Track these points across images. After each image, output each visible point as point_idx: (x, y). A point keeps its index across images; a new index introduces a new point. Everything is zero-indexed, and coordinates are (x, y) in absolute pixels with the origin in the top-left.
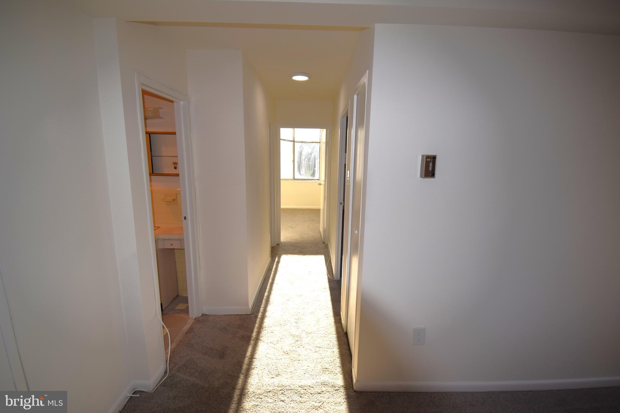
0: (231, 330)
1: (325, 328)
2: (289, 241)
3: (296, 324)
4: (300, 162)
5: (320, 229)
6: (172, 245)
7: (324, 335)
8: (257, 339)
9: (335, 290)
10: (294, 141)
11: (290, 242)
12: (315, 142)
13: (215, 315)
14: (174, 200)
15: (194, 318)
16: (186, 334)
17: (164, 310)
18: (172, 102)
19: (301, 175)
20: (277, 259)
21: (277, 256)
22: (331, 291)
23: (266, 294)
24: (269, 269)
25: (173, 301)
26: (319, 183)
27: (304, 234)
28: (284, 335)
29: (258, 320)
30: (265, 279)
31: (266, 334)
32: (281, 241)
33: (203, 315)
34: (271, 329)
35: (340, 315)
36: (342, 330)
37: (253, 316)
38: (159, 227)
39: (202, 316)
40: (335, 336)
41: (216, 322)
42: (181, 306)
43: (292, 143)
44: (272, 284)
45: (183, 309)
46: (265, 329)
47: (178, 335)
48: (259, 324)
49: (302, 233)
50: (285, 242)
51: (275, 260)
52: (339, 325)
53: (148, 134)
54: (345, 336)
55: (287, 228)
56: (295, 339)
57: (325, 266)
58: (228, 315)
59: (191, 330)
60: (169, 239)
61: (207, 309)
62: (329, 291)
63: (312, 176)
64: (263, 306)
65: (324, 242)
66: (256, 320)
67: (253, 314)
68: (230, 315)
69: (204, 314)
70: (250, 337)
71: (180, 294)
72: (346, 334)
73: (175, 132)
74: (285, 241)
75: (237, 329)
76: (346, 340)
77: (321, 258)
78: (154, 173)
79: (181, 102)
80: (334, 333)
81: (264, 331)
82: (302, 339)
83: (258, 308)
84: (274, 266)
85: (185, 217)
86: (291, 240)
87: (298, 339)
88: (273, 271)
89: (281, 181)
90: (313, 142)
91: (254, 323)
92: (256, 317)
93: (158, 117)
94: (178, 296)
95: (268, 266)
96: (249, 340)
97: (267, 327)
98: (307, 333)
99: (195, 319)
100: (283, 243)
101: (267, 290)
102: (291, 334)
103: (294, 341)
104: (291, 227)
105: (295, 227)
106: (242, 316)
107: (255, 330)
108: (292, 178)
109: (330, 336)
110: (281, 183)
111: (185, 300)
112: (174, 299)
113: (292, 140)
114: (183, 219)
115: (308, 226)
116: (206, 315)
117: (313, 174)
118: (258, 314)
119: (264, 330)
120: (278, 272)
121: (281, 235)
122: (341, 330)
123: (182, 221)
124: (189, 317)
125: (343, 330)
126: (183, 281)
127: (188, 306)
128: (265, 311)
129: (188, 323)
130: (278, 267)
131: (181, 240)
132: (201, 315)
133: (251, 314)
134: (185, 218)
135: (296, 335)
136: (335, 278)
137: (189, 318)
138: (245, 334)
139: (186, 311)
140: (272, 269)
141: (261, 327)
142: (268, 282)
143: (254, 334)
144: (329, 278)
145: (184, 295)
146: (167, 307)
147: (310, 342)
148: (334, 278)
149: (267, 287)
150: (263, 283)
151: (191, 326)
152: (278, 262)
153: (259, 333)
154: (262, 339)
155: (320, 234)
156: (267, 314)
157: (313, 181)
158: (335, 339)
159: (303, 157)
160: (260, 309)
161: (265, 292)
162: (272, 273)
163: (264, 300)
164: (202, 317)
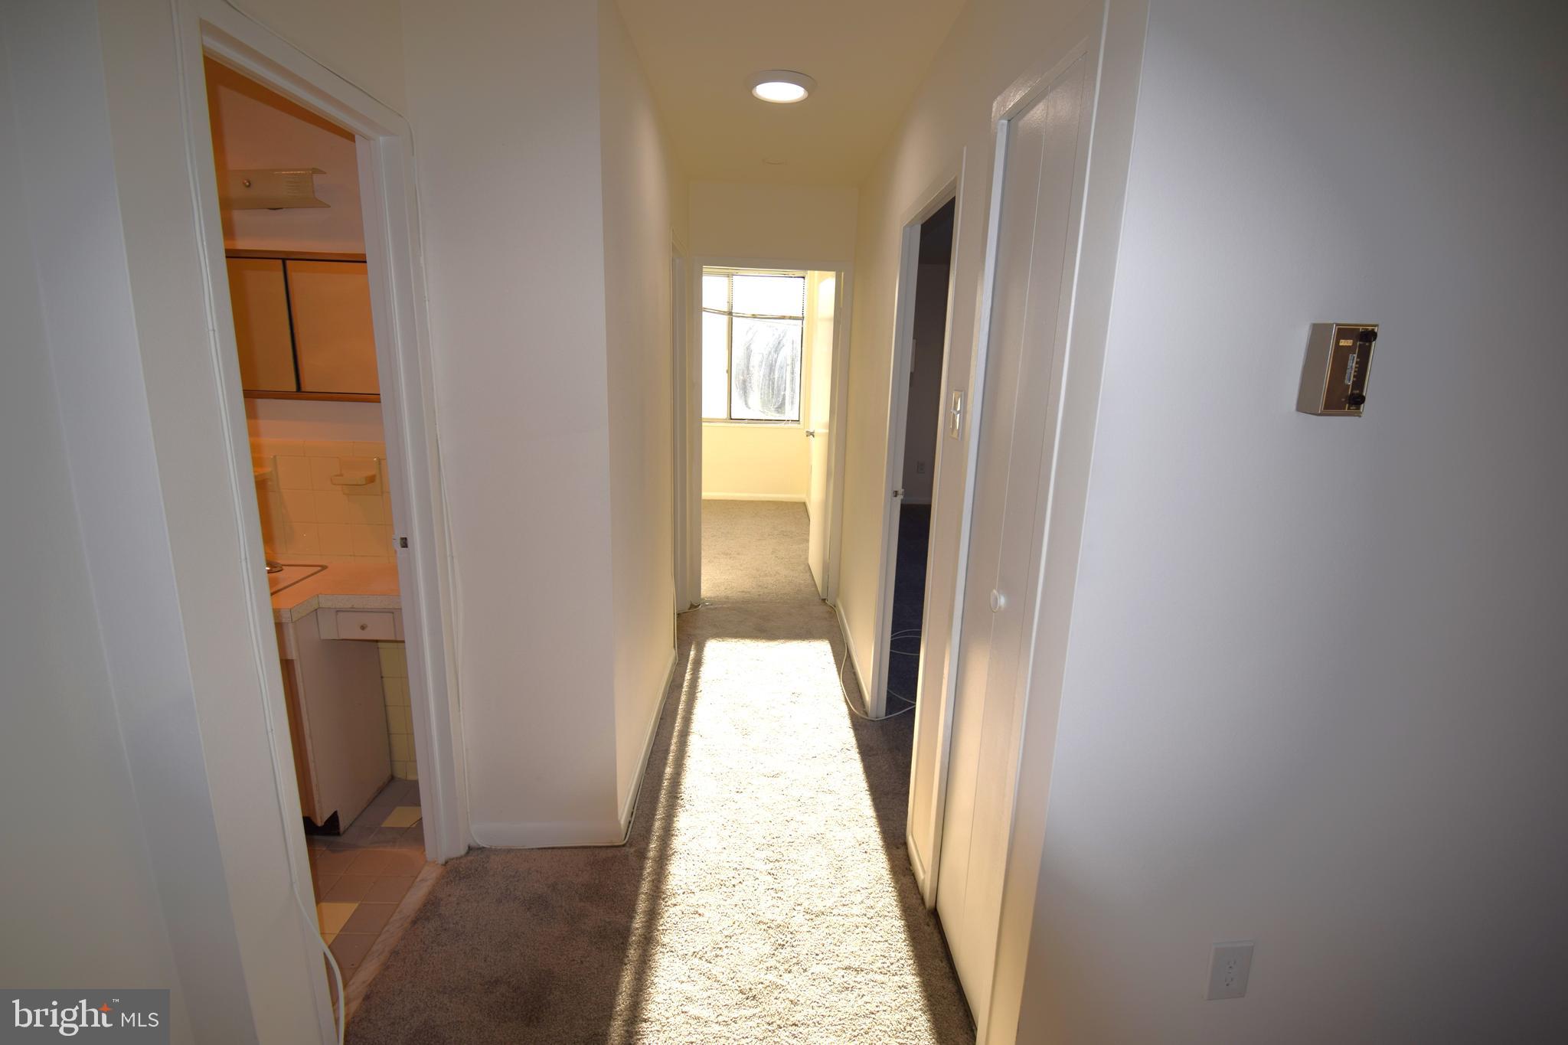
0: (561, 906)
1: (865, 893)
2: (723, 594)
3: (770, 878)
4: (746, 372)
5: (807, 559)
6: (363, 628)
7: (865, 919)
8: (649, 940)
9: (877, 754)
10: (730, 313)
11: (727, 598)
12: (790, 318)
13: (509, 851)
14: (371, 480)
15: (442, 860)
16: (414, 923)
17: (345, 832)
18: (350, 136)
19: (750, 408)
20: (692, 653)
21: (694, 642)
22: (863, 760)
23: (668, 770)
24: (674, 686)
25: (376, 797)
26: (807, 432)
27: (766, 575)
28: (737, 924)
29: (649, 865)
30: (661, 719)
31: (677, 919)
32: (702, 597)
33: (470, 849)
34: (693, 900)
35: (905, 844)
36: (920, 901)
37: (632, 850)
38: (324, 568)
39: (468, 853)
40: (900, 923)
41: (514, 877)
42: (399, 818)
43: (725, 318)
44: (685, 734)
45: (408, 828)
46: (673, 901)
47: (386, 929)
48: (653, 881)
49: (758, 570)
50: (714, 598)
51: (689, 655)
52: (906, 880)
53: (280, 261)
54: (932, 922)
55: (715, 557)
56: (773, 940)
57: (836, 673)
58: (553, 848)
59: (430, 907)
60: (353, 610)
61: (485, 831)
62: (857, 757)
63: (779, 412)
64: (660, 813)
65: (824, 600)
66: (642, 868)
67: (631, 845)
68: (559, 848)
69: (473, 844)
70: (625, 933)
71: (400, 774)
72: (935, 914)
73: (364, 255)
74: (713, 595)
75: (582, 904)
76: (936, 938)
77: (820, 651)
78: (303, 390)
79: (381, 138)
80: (897, 911)
81: (672, 910)
82: (798, 936)
83: (647, 822)
84: (688, 676)
85: (406, 539)
86: (729, 593)
87: (781, 937)
88: (684, 690)
89: (703, 424)
90: (783, 318)
91: (639, 878)
92: (642, 855)
93: (312, 202)
94: (392, 778)
95: (670, 676)
96: (622, 943)
97: (681, 892)
98: (812, 915)
99: (446, 862)
100: (707, 601)
101: (671, 757)
102: (759, 919)
103: (767, 949)
104: (727, 554)
105: (738, 554)
106: (597, 851)
107: (642, 906)
108: (724, 415)
109: (885, 924)
110: (703, 428)
111: (410, 794)
112: (381, 791)
113: (726, 310)
114: (397, 544)
115: (773, 552)
116: (482, 849)
117: (780, 408)
118: (648, 844)
119: (669, 903)
120: (698, 695)
121: (703, 578)
122: (915, 901)
123: (396, 551)
124: (425, 855)
125: (923, 899)
126: (407, 734)
127: (421, 819)
128: (668, 833)
129: (420, 881)
130: (698, 678)
131: (393, 613)
132: (463, 851)
133: (624, 846)
134: (404, 543)
135: (775, 923)
136: (872, 715)
137: (426, 861)
138: (609, 923)
139: (415, 834)
140: (681, 686)
141: (657, 894)
142: (673, 728)
143: (638, 923)
144: (852, 715)
145: (411, 777)
146: (356, 819)
147: (823, 949)
148: (866, 714)
149: (669, 745)
150: (657, 734)
151: (430, 893)
152: (698, 663)
153: (653, 915)
154: (665, 939)
155: (809, 574)
156: (677, 843)
157: (782, 425)
158: (903, 936)
159: (755, 360)
160: (652, 825)
161: (665, 765)
162: (683, 698)
163: (663, 792)
164: (470, 858)
